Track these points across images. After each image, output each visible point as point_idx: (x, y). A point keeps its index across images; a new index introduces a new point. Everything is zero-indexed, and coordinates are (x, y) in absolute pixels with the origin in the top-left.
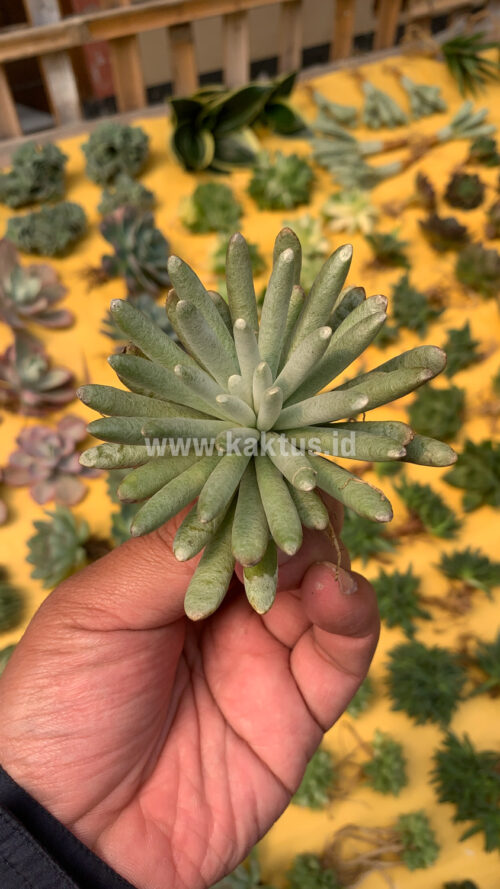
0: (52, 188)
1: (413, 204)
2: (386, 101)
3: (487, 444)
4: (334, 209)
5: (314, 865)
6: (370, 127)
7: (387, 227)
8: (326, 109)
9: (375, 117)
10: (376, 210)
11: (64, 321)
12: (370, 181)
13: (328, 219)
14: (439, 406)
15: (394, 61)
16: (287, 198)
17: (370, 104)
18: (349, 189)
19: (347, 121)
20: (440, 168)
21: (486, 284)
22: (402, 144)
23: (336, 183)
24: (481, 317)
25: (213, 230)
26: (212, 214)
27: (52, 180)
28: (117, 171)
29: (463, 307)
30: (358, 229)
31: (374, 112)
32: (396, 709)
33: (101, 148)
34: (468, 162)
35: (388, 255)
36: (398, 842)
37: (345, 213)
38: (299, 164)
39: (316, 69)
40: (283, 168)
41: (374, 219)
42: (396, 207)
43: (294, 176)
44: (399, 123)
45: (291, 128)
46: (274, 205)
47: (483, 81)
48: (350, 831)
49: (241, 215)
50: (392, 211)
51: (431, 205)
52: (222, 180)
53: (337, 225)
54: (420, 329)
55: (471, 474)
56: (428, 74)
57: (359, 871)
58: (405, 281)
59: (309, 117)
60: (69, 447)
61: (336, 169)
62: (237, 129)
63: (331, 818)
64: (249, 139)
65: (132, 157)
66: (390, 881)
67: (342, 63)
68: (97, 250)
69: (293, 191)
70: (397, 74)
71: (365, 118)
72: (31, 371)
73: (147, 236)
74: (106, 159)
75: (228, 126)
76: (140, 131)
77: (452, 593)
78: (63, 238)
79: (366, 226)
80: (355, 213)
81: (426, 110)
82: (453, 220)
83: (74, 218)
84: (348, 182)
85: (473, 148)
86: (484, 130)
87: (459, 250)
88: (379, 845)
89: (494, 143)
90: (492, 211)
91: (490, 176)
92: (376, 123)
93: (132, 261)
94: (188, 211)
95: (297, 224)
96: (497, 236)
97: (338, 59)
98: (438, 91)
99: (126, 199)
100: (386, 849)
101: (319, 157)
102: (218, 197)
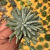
11: (7, 11)
14: (45, 13)
21: (46, 2)
24: (47, 5)
35: (36, 1)
54: (41, 7)
68: (9, 4)
72: (5, 16)
73: (14, 2)
77: (49, 30)
78: (5, 4)
93: (13, 5)
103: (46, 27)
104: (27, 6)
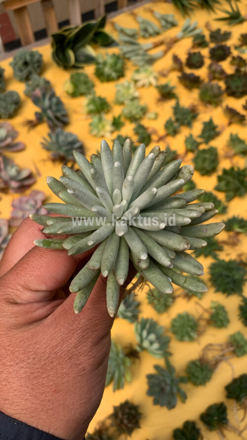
1: (173, 69)
2: (148, 23)
3: (232, 169)
4: (137, 77)
5: (198, 363)
6: (144, 37)
7: (163, 81)
8: (122, 31)
9: (146, 32)
10: (156, 74)
11: (20, 147)
12: (151, 61)
13: (136, 81)
14: (207, 156)
15: (148, 5)
16: (114, 75)
17: (143, 26)
18: (143, 66)
19: (133, 36)
20: (183, 49)
21: (215, 100)
22: (161, 43)
23: (135, 65)
24: (217, 116)
25: (82, 94)
26: (80, 88)
28: (30, 73)
29: (205, 112)
30: (150, 84)
31: (145, 30)
32: (217, 291)
33: (20, 63)
34: (193, 47)
35: (166, 94)
36: (232, 346)
37: (143, 77)
38: (117, 58)
39: (112, 14)
40: (110, 61)
41: (156, 78)
42: (165, 72)
43: (116, 64)
44: (157, 34)
45: (108, 42)
46: (109, 79)
47: (192, 10)
48: (209, 347)
49: (93, 86)
50: (163, 75)
51: (181, 69)
52: (80, 71)
53: (140, 84)
54: (189, 125)
55: (228, 184)
56: (167, 10)
57: (217, 363)
58: (178, 104)
59: (115, 36)
60: (39, 204)
61: (134, 58)
62: (83, 46)
63: (199, 344)
64: (90, 50)
65: (36, 65)
66: (230, 365)
67: (125, 9)
68: (30, 111)
69: (116, 71)
70: (151, 11)
71: (142, 33)
72: (12, 172)
73: (54, 100)
74: (23, 68)
75: (78, 45)
76: (37, 52)
77: (230, 237)
78: (12, 108)
79: (154, 82)
80: (147, 77)
81: (169, 26)
82: (192, 74)
83: (15, 98)
84: (142, 63)
85: (194, 40)
86: (197, 32)
87: (198, 87)
88: (222, 350)
89: (203, 37)
90: (210, 67)
91: (205, 52)
92: (147, 35)
93: (50, 113)
94: (69, 87)
95: (122, 85)
96: (214, 78)
97: (122, 7)
98: (173, 17)
99: (38, 86)
100: (226, 351)
101: (124, 54)
102: (82, 78)
104: (122, 119)
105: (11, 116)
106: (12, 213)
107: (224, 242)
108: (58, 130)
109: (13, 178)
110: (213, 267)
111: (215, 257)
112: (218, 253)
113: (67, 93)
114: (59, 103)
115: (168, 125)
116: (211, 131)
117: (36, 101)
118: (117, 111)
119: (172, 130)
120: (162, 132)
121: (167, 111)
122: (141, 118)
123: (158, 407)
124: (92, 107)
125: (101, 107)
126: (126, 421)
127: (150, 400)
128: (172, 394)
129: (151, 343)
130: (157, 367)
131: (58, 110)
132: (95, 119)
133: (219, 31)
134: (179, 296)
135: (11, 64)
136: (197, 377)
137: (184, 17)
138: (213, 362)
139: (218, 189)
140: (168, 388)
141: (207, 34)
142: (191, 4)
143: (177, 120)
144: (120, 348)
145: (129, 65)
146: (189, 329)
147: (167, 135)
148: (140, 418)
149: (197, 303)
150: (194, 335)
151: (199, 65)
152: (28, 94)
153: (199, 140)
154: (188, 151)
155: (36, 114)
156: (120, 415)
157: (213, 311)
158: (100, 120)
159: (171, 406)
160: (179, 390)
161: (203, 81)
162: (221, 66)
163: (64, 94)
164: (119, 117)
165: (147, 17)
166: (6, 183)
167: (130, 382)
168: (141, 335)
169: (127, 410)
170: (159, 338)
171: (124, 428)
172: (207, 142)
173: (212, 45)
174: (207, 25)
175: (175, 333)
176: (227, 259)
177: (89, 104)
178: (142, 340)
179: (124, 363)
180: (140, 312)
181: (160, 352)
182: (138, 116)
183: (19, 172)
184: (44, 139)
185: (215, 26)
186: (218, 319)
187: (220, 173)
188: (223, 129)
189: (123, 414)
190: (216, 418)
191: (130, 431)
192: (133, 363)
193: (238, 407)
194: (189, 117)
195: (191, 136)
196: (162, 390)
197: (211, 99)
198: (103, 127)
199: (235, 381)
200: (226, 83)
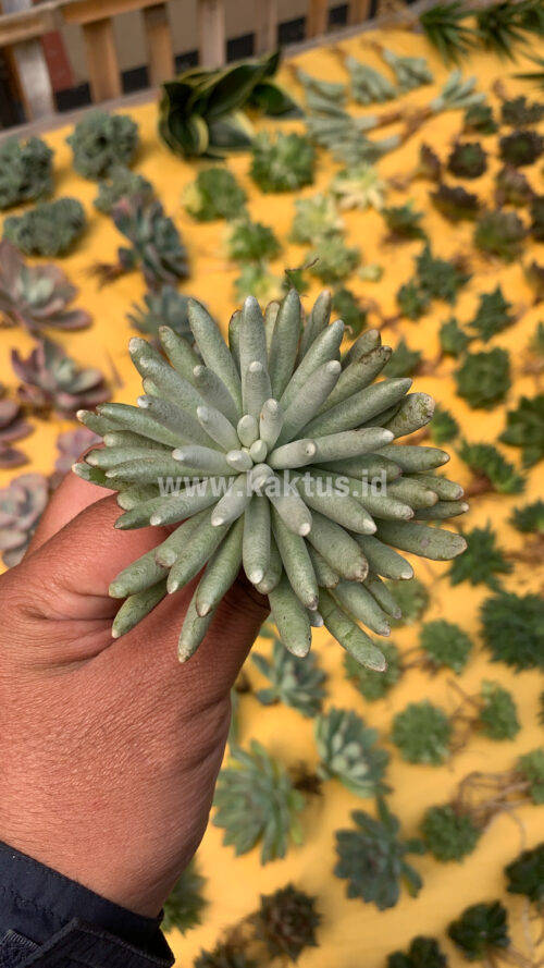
0: (43, 185)
1: (420, 177)
2: (372, 74)
3: (540, 398)
4: (343, 186)
5: (449, 812)
6: (359, 103)
7: (398, 201)
8: (313, 87)
9: (366, 92)
10: (382, 184)
11: (80, 321)
12: (373, 155)
13: (339, 196)
14: (487, 367)
15: (371, 35)
16: (291, 178)
17: (358, 79)
18: (356, 165)
19: (337, 98)
20: (443, 134)
21: (509, 248)
22: (396, 118)
23: (337, 161)
24: (510, 281)
25: (221, 216)
26: (217, 202)
27: (42, 177)
28: (109, 162)
29: (486, 273)
30: (369, 205)
31: (364, 88)
32: (495, 660)
33: (90, 140)
34: (466, 130)
35: (403, 228)
36: (524, 779)
37: (354, 189)
38: (300, 143)
39: (294, 47)
40: (285, 148)
41: (383, 193)
42: (402, 181)
43: (296, 155)
44: (388, 97)
45: (281, 108)
46: (280, 187)
47: (465, 52)
48: (472, 779)
49: (245, 200)
50: (398, 186)
51: (436, 177)
52: (218, 165)
53: (347, 202)
54: (450, 298)
55: (529, 430)
56: (409, 46)
57: (489, 815)
58: (427, 251)
59: (296, 95)
61: (336, 146)
62: (228, 111)
63: (452, 770)
64: (242, 122)
65: (123, 147)
66: (517, 820)
67: (321, 39)
68: (106, 242)
69: (297, 171)
70: (378, 49)
71: (356, 94)
72: (63, 373)
73: (162, 225)
74: (95, 150)
75: (218, 109)
76: (127, 119)
77: (528, 545)
78: (66, 235)
79: (377, 201)
80: (364, 189)
81: (414, 82)
82: (460, 190)
83: (75, 213)
84: (353, 158)
85: (467, 118)
86: (475, 99)
87: (472, 219)
88: (501, 788)
89: (489, 111)
90: (500, 176)
91: (490, 144)
92: (366, 99)
93: (150, 251)
94: (193, 199)
95: (310, 202)
96: (507, 202)
97: (314, 35)
98: (424, 63)
99: (125, 191)
100: (511, 791)
101: (316, 136)
102: (223, 182)
103: (492, 515)
104: (306, 277)
105: (64, 252)
106: (58, 462)
107: (516, 556)
108: (166, 290)
109: (63, 388)
110: (488, 609)
111: (495, 586)
112: (501, 577)
113: (189, 210)
114: (171, 231)
115: (404, 295)
116: (496, 313)
117: (123, 224)
118: (295, 257)
119: (412, 305)
120: (389, 308)
121: (402, 264)
122: (345, 277)
123: (357, 904)
124: (241, 245)
125: (259, 246)
126: (287, 930)
127: (339, 888)
128: (391, 876)
129: (351, 763)
130: (358, 816)
131: (168, 247)
132: (248, 272)
133: (522, 100)
134: (412, 666)
135: (68, 141)
136: (446, 844)
137: (448, 67)
138: (481, 814)
139: (506, 439)
140: (382, 863)
141: (496, 105)
142: (464, 39)
143: (424, 286)
144: (282, 770)
145: (325, 159)
146: (433, 738)
147: (401, 316)
148: (317, 924)
149: (451, 684)
150: (443, 751)
151: (478, 170)
152: (104, 209)
153: (470, 332)
154: (445, 353)
155: (121, 251)
156: (275, 915)
157: (487, 702)
158: (259, 274)
159: (386, 902)
160: (406, 870)
161: (485, 205)
162: (523, 176)
163: (182, 213)
164: (299, 270)
165: (367, 59)
166: (49, 396)
167: (301, 845)
168: (329, 744)
169: (291, 906)
170: (367, 755)
171: (282, 943)
172: (486, 337)
173: (506, 131)
174: (497, 87)
175: (401, 744)
176: (521, 592)
177: (235, 239)
178: (330, 756)
179: (289, 803)
180: (326, 694)
181: (368, 784)
182: (339, 272)
183: (77, 374)
184: (136, 307)
185: (514, 89)
186: (495, 719)
187: (513, 405)
188: (523, 311)
189: (283, 915)
190: (483, 934)
191: (294, 951)
192: (308, 803)
193: (534, 913)
194: (451, 281)
195: (453, 322)
196: (369, 866)
197: (499, 245)
198: (265, 289)
199: (527, 856)
200: (534, 213)
